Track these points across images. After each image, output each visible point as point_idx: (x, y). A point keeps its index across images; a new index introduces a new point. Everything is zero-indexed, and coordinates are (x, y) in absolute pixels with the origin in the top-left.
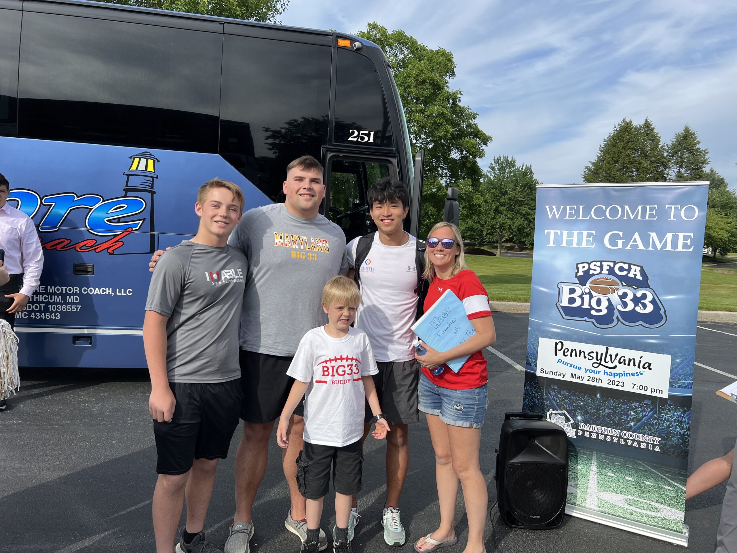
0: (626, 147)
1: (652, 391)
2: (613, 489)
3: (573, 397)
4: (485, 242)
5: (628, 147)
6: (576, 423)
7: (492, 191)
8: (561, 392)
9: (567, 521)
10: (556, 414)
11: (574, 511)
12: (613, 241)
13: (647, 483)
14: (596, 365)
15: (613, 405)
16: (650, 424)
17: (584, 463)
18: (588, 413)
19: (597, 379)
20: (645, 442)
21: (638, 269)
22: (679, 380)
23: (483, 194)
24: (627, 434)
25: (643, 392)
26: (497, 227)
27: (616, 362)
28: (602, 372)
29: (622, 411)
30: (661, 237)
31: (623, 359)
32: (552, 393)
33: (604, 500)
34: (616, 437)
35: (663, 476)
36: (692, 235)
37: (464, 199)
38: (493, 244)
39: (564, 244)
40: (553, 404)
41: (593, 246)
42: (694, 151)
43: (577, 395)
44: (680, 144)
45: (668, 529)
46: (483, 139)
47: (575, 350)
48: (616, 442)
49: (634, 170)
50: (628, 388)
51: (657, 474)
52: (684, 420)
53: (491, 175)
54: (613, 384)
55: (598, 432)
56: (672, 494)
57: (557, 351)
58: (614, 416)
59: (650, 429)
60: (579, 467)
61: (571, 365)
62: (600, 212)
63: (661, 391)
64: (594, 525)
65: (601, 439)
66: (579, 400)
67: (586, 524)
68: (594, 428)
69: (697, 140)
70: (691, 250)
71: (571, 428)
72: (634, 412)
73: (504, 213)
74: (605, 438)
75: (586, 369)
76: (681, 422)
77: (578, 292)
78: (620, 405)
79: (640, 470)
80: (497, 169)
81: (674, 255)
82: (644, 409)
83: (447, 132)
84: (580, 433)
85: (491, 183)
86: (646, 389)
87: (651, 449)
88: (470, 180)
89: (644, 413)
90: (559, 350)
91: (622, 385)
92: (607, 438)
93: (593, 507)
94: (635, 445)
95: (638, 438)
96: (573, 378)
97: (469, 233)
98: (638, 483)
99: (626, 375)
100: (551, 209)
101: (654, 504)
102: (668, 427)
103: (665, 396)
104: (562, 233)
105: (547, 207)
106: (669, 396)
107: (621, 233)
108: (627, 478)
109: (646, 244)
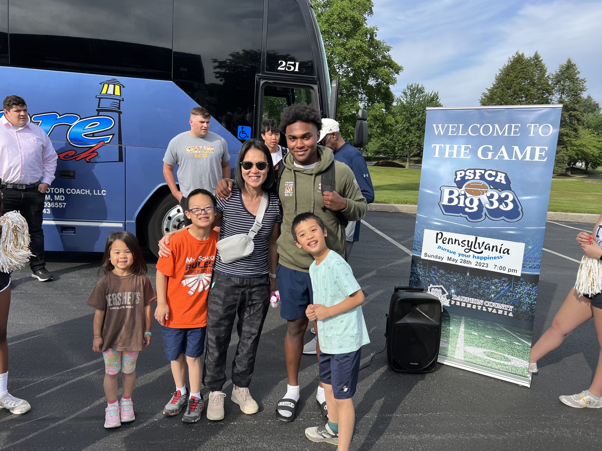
0: (518, 76)
1: (509, 271)
2: (476, 344)
3: (448, 275)
4: (397, 156)
5: (519, 76)
6: (450, 295)
7: (404, 113)
8: (439, 271)
9: (439, 368)
10: (435, 288)
11: (446, 361)
12: (485, 154)
13: (502, 340)
14: (467, 251)
15: (479, 281)
16: (506, 296)
17: (455, 325)
18: (460, 287)
19: (467, 261)
20: (501, 309)
21: (503, 175)
22: (530, 262)
23: (394, 116)
24: (488, 303)
25: (502, 271)
26: (407, 143)
27: (483, 249)
28: (472, 256)
29: (486, 286)
30: (522, 150)
31: (488, 246)
32: (432, 272)
33: (469, 353)
34: (480, 305)
35: (514, 335)
36: (546, 148)
37: (378, 120)
38: (403, 158)
39: (447, 156)
40: (433, 280)
41: (469, 157)
42: (574, 80)
43: (452, 274)
44: (562, 74)
45: (516, 374)
46: (395, 69)
47: (452, 239)
48: (480, 309)
49: (523, 96)
50: (491, 268)
51: (510, 334)
52: (532, 292)
53: (403, 99)
54: (480, 265)
55: (466, 302)
56: (520, 348)
57: (438, 239)
58: (479, 290)
59: (506, 300)
60: (451, 328)
61: (448, 250)
62: (475, 130)
63: (515, 271)
64: (460, 371)
65: (469, 307)
66: (453, 277)
67: (454, 370)
68: (464, 299)
69: (577, 71)
70: (545, 160)
71: (446, 298)
72: (495, 287)
73: (413, 132)
74: (472, 306)
75: (459, 254)
76: (530, 294)
77: (456, 194)
78: (484, 282)
79: (497, 330)
80: (408, 95)
81: (532, 164)
82: (502, 284)
83: (365, 62)
84: (453, 302)
85: (403, 106)
86: (504, 269)
87: (506, 314)
88: (383, 104)
89: (502, 288)
90: (440, 239)
91: (487, 266)
92: (473, 307)
93: (460, 358)
94: (494, 311)
95: (496, 306)
96: (449, 260)
97: (383, 149)
98: (494, 339)
99: (490, 258)
100: (438, 127)
101: (506, 355)
102: (520, 298)
103: (519, 274)
104: (445, 147)
105: (434, 125)
106: (522, 274)
107: (491, 147)
108: (487, 336)
109: (510, 156)
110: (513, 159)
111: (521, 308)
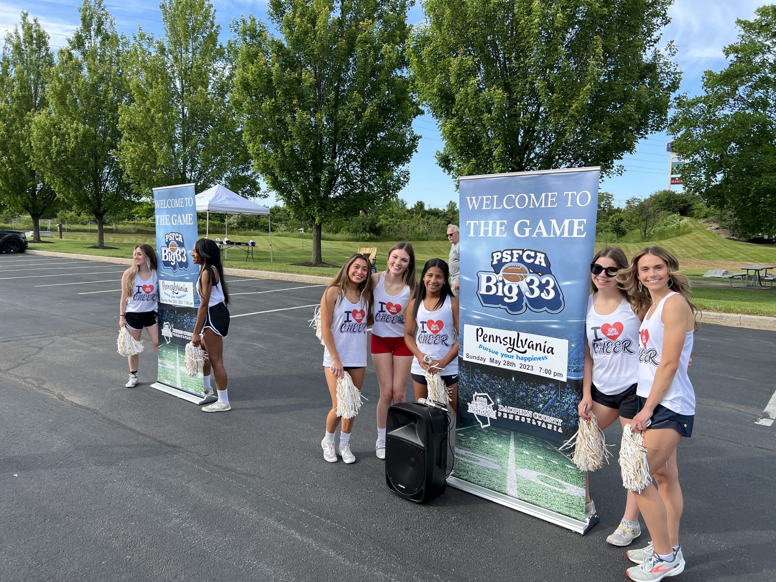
1: (554, 375)
2: (528, 466)
3: (492, 381)
6: (496, 405)
8: (483, 376)
10: (480, 396)
13: (553, 462)
14: (510, 350)
15: (525, 388)
16: (554, 406)
17: (504, 442)
18: (505, 396)
19: (511, 363)
20: (551, 424)
21: (543, 256)
22: (575, 364)
24: (537, 415)
25: (547, 376)
27: (526, 347)
28: (515, 357)
29: (533, 393)
30: (560, 224)
31: (531, 343)
32: (476, 377)
33: (521, 476)
34: (529, 417)
36: (585, 220)
39: (482, 235)
40: (477, 387)
41: (505, 236)
43: (497, 379)
47: (493, 336)
48: (529, 422)
50: (536, 372)
51: (561, 454)
54: (524, 368)
55: (514, 413)
56: (573, 473)
58: (527, 398)
59: (554, 412)
60: (500, 446)
61: (489, 350)
62: (510, 202)
63: (561, 375)
65: (517, 420)
66: (497, 383)
68: (511, 409)
70: (584, 236)
72: (542, 395)
74: (520, 418)
75: (501, 354)
77: (494, 281)
78: (531, 388)
79: (548, 449)
81: (570, 241)
82: (550, 391)
84: (500, 414)
86: (550, 373)
87: (555, 430)
89: (550, 396)
90: (480, 336)
91: (532, 369)
92: (522, 419)
94: (544, 426)
95: (545, 419)
96: (492, 362)
98: (547, 461)
99: (534, 359)
100: (471, 200)
101: (560, 481)
102: (568, 409)
103: (564, 379)
104: (480, 223)
105: (468, 198)
106: (568, 379)
107: (528, 222)
108: (538, 457)
109: (548, 233)
110: (552, 236)
111: (570, 422)
